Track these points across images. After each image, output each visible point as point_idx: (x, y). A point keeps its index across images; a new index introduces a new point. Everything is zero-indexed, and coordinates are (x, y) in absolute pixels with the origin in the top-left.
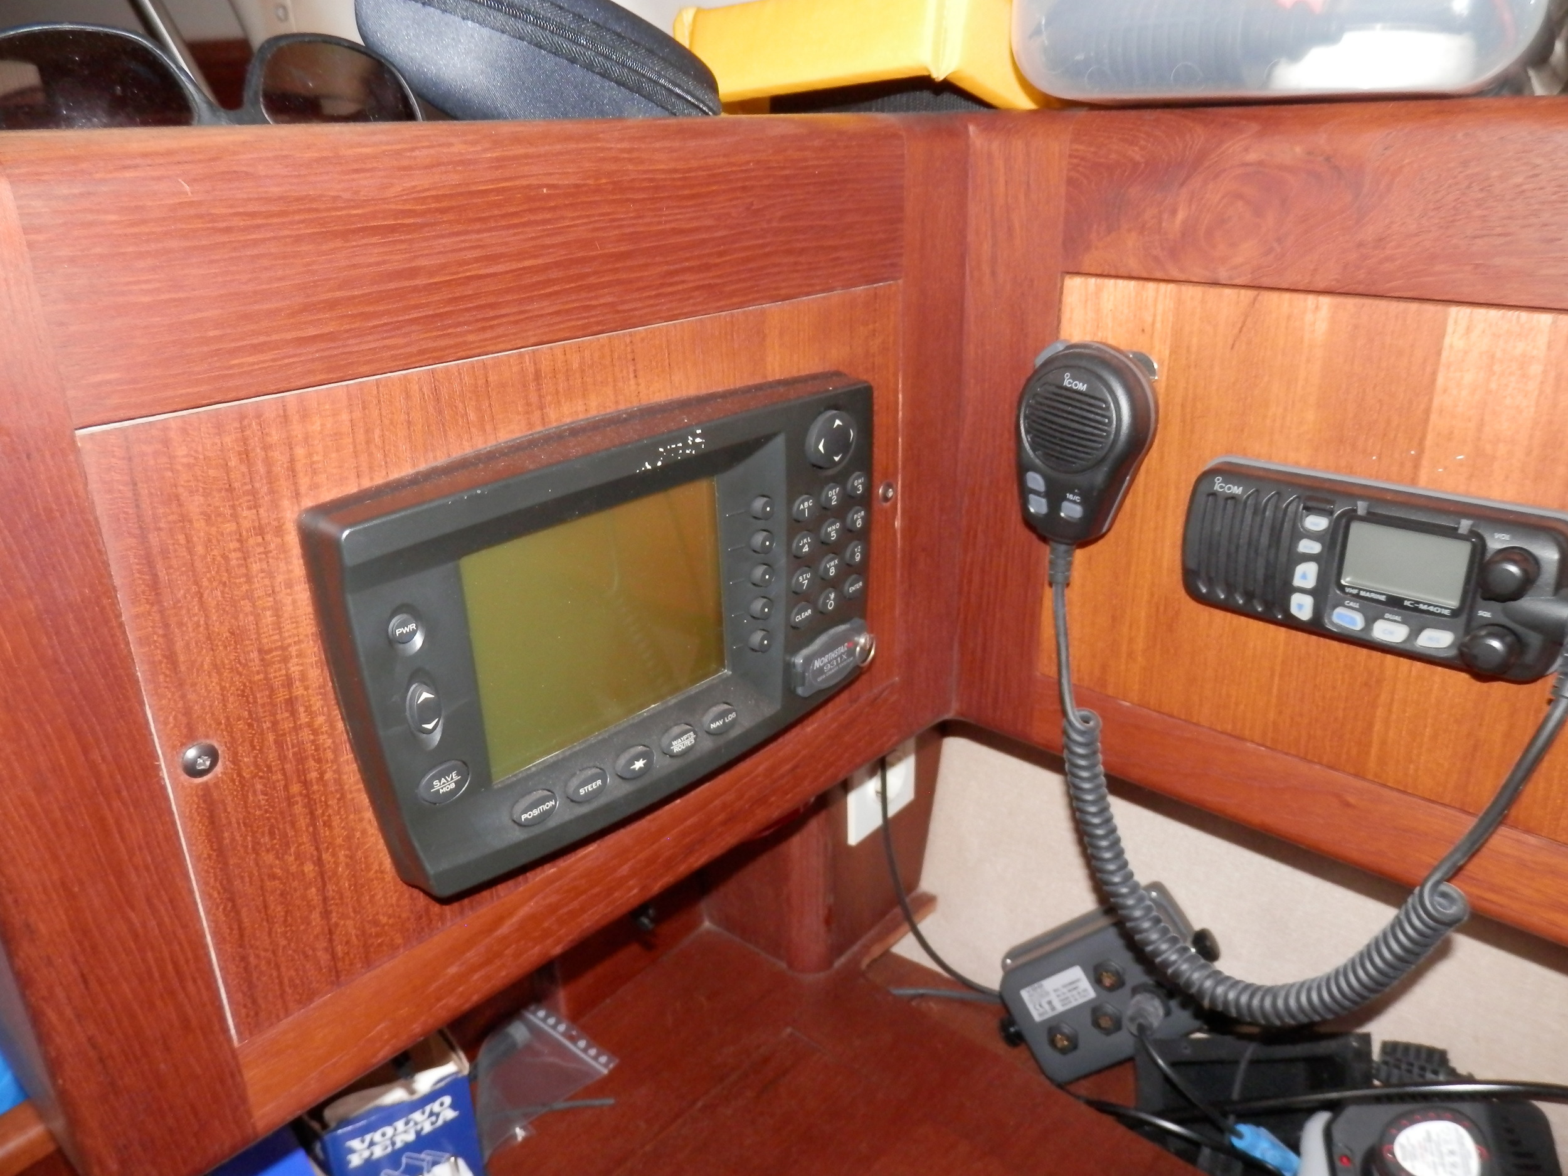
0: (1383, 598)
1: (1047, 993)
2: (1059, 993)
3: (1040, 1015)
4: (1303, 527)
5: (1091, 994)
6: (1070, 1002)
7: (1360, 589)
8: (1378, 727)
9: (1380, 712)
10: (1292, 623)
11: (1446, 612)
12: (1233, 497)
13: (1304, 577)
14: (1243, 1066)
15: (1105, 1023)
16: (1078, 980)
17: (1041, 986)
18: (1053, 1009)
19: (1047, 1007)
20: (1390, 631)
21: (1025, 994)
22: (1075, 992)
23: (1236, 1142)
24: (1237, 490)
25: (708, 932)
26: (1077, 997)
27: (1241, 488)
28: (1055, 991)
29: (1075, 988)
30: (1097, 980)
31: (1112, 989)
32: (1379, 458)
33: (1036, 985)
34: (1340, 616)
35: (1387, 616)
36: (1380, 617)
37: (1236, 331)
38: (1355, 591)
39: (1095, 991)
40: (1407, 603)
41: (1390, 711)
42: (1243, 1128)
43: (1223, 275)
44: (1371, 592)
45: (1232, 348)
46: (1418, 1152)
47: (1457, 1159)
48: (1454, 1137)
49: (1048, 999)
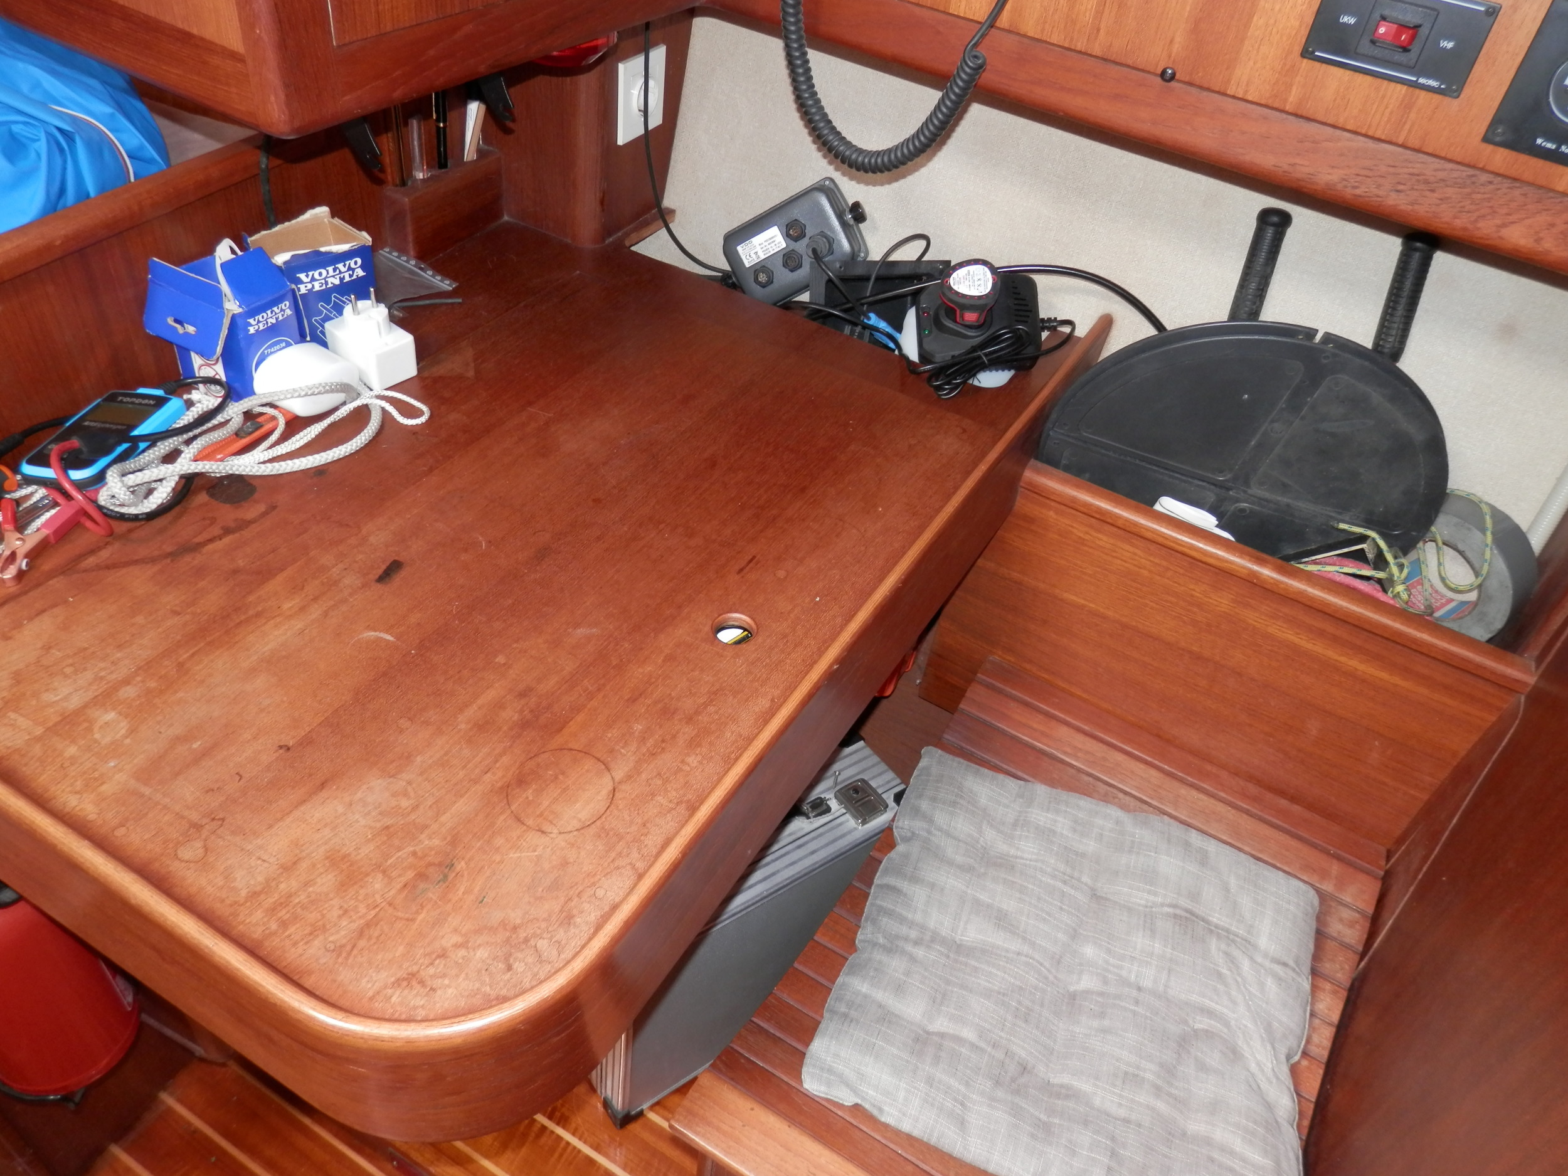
1: (755, 247)
2: (762, 246)
3: (750, 262)
5: (784, 245)
6: (770, 252)
14: (872, 281)
15: (790, 263)
16: (775, 236)
17: (751, 242)
18: (758, 257)
19: (754, 256)
21: (739, 248)
22: (773, 245)
25: (507, 222)
26: (774, 247)
28: (760, 244)
29: (773, 242)
30: (787, 236)
31: (796, 239)
33: (747, 242)
39: (786, 241)
42: (871, 313)
46: (962, 280)
47: (982, 282)
48: (982, 272)
49: (755, 251)
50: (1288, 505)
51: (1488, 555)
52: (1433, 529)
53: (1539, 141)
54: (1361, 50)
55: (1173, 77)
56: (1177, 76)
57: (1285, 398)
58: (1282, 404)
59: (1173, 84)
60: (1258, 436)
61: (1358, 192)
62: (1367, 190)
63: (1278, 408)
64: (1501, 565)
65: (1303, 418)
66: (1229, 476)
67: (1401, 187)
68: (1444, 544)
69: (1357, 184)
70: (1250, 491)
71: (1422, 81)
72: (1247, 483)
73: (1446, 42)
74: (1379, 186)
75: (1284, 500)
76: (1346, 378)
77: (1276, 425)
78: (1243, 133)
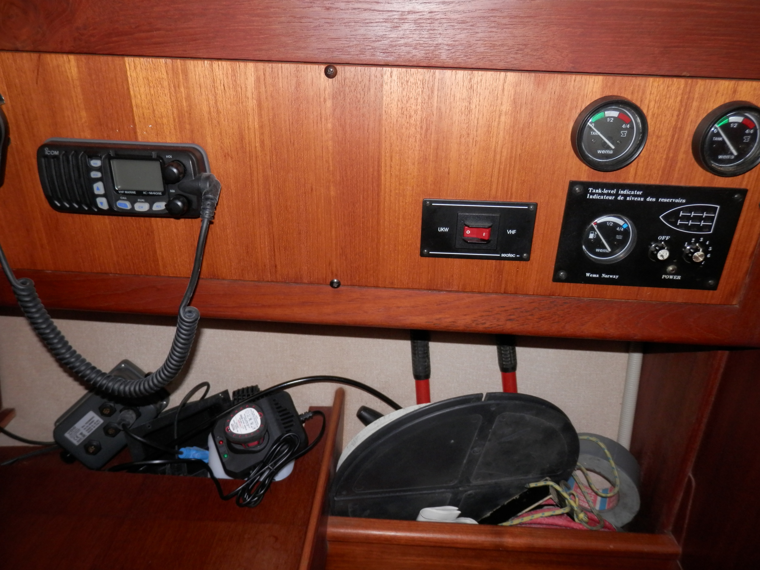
0: (134, 193)
1: (79, 430)
2: (85, 427)
3: (78, 441)
4: (89, 165)
5: (101, 421)
6: (92, 429)
7: (124, 191)
8: (158, 252)
9: (157, 246)
10: (101, 212)
11: (160, 194)
12: (55, 157)
13: (98, 189)
14: (176, 423)
15: (111, 432)
16: (93, 418)
17: (75, 427)
18: (84, 436)
19: (80, 436)
20: (142, 207)
21: (67, 435)
22: (93, 424)
23: (181, 456)
24: (56, 153)
26: (95, 425)
27: (58, 152)
28: (83, 427)
29: (92, 422)
30: (102, 415)
31: (109, 415)
32: (119, 130)
33: (72, 428)
34: (120, 204)
35: (139, 200)
36: (136, 201)
37: (36, 74)
38: (123, 192)
39: (102, 418)
40: (144, 193)
41: (160, 243)
42: (182, 450)
43: (19, 45)
44: (129, 191)
45: (37, 84)
46: (238, 424)
47: (253, 420)
48: (250, 413)
49: (80, 432)
50: (496, 483)
51: (616, 473)
52: (578, 464)
53: (588, 275)
54: (458, 246)
55: (339, 284)
56: (342, 283)
57: (476, 434)
58: (475, 438)
59: (341, 288)
60: (467, 457)
61: (487, 325)
62: (492, 323)
63: (474, 440)
64: (625, 477)
65: (490, 440)
66: (456, 482)
67: (512, 317)
68: (588, 470)
69: (484, 321)
70: (471, 485)
71: (503, 255)
72: (468, 481)
73: (510, 231)
74: (498, 320)
75: (493, 481)
76: (508, 413)
77: (475, 449)
78: (398, 307)
